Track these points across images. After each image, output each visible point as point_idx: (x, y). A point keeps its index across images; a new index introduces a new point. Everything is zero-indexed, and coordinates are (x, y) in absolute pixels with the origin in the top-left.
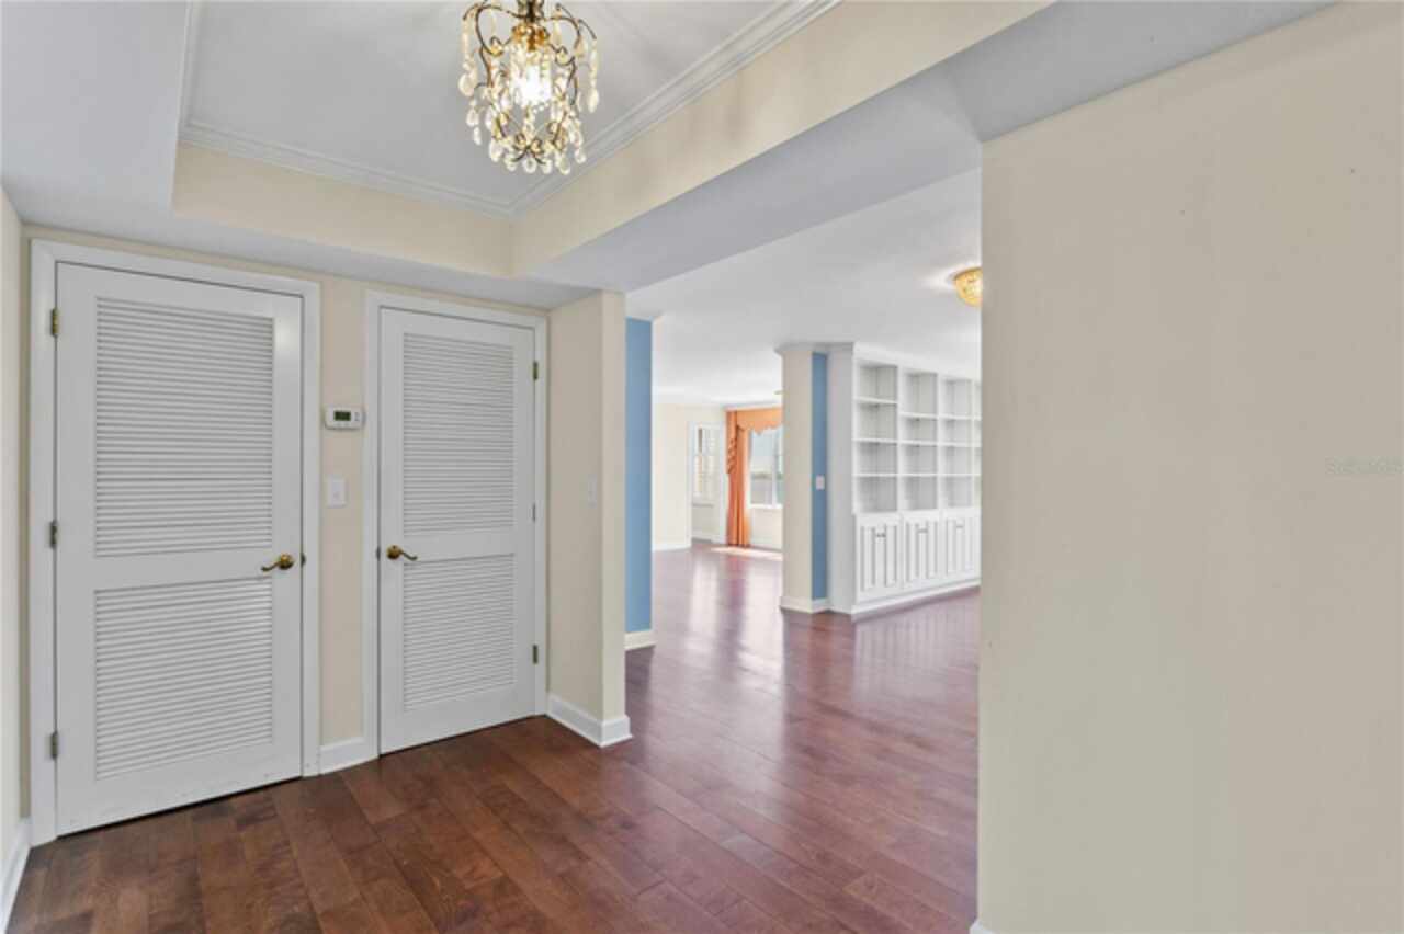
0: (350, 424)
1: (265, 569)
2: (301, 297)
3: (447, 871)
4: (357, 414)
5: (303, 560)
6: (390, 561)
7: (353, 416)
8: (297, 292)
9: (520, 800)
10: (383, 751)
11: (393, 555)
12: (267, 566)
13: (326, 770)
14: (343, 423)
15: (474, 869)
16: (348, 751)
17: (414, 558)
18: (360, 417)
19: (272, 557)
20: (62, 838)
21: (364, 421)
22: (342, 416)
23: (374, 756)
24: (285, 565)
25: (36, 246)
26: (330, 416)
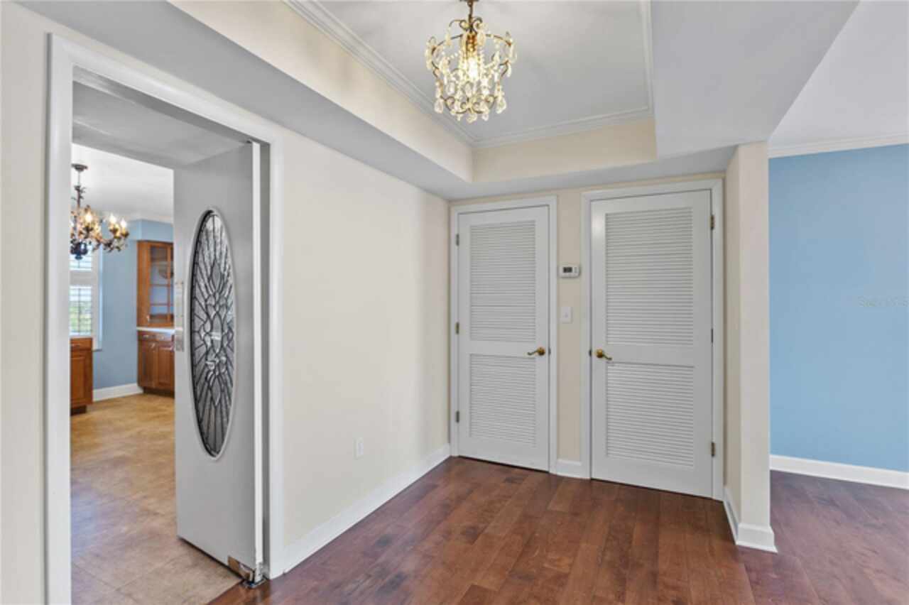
0: (572, 274)
1: (529, 354)
2: (548, 205)
3: (547, 551)
4: (576, 268)
5: (550, 352)
6: (598, 359)
7: (573, 270)
8: (544, 203)
9: (630, 542)
10: (594, 477)
11: (600, 355)
12: (531, 352)
13: (559, 474)
14: (567, 274)
15: (559, 560)
16: (571, 468)
17: (610, 359)
18: (578, 270)
19: (534, 347)
20: (460, 457)
21: (580, 273)
22: (567, 270)
23: (588, 478)
24: (541, 353)
25: (453, 209)
26: (561, 270)
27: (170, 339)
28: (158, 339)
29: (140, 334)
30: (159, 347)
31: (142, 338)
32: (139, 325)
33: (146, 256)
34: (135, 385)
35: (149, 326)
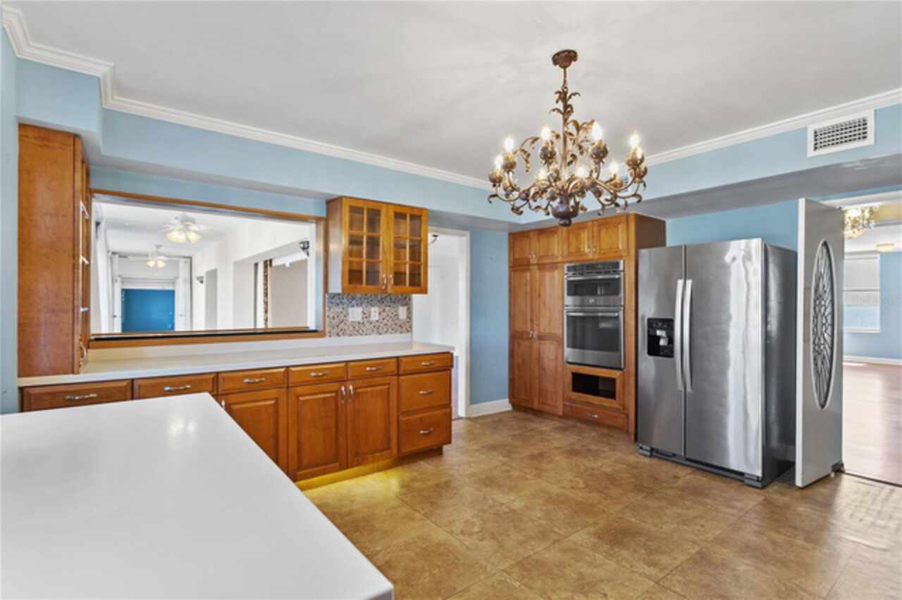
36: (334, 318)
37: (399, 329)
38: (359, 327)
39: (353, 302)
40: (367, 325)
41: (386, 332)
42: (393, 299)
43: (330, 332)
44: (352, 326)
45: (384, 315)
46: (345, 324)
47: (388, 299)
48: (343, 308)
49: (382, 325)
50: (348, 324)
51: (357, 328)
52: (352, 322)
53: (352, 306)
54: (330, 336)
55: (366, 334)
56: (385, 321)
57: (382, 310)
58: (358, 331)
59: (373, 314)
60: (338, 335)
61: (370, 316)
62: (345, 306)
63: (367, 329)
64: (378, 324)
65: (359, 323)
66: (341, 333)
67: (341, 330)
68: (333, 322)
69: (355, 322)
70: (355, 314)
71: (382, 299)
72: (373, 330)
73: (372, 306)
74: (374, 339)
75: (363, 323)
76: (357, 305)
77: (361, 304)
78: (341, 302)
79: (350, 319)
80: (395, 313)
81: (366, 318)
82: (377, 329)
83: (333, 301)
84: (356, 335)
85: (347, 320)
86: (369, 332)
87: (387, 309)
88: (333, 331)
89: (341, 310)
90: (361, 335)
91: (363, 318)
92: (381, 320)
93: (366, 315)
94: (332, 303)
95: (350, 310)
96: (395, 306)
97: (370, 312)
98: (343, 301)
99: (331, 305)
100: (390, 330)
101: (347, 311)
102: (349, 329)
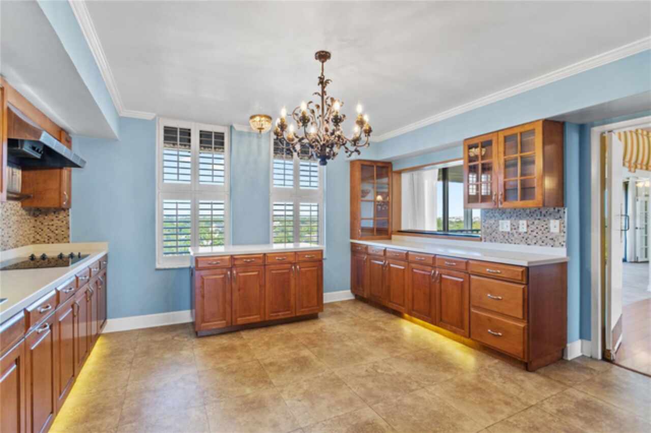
27: (382, 253)
28: (370, 251)
29: (353, 246)
30: (370, 260)
31: (354, 249)
32: (352, 238)
33: (358, 174)
34: (349, 291)
35: (360, 239)
36: (488, 228)
37: (551, 242)
38: (509, 237)
39: (503, 216)
40: (516, 235)
41: (535, 243)
42: (544, 212)
43: (485, 238)
44: (503, 235)
45: (534, 227)
46: (497, 233)
47: (538, 212)
48: (495, 221)
49: (530, 236)
50: (499, 233)
51: (507, 237)
52: (503, 232)
53: (503, 219)
54: (485, 241)
55: (515, 243)
56: (534, 234)
57: (530, 223)
58: (507, 240)
59: (521, 227)
60: (491, 241)
61: (518, 227)
62: (496, 219)
63: (516, 239)
64: (526, 236)
65: (509, 233)
66: (493, 240)
67: (494, 237)
68: (488, 231)
69: (505, 232)
70: (505, 225)
71: (530, 213)
72: (521, 241)
73: (520, 219)
74: (522, 248)
75: (512, 234)
76: (507, 218)
77: (510, 217)
78: (494, 216)
79: (501, 229)
80: (545, 226)
81: (515, 229)
82: (525, 240)
83: (487, 215)
84: (505, 243)
85: (498, 230)
86: (517, 241)
87: (536, 222)
88: (487, 238)
89: (494, 221)
90: (510, 243)
91: (511, 229)
92: (530, 232)
93: (515, 227)
94: (487, 216)
95: (501, 221)
96: (546, 219)
97: (519, 224)
98: (495, 215)
99: (485, 218)
100: (540, 242)
101: (498, 222)
102: (499, 237)
